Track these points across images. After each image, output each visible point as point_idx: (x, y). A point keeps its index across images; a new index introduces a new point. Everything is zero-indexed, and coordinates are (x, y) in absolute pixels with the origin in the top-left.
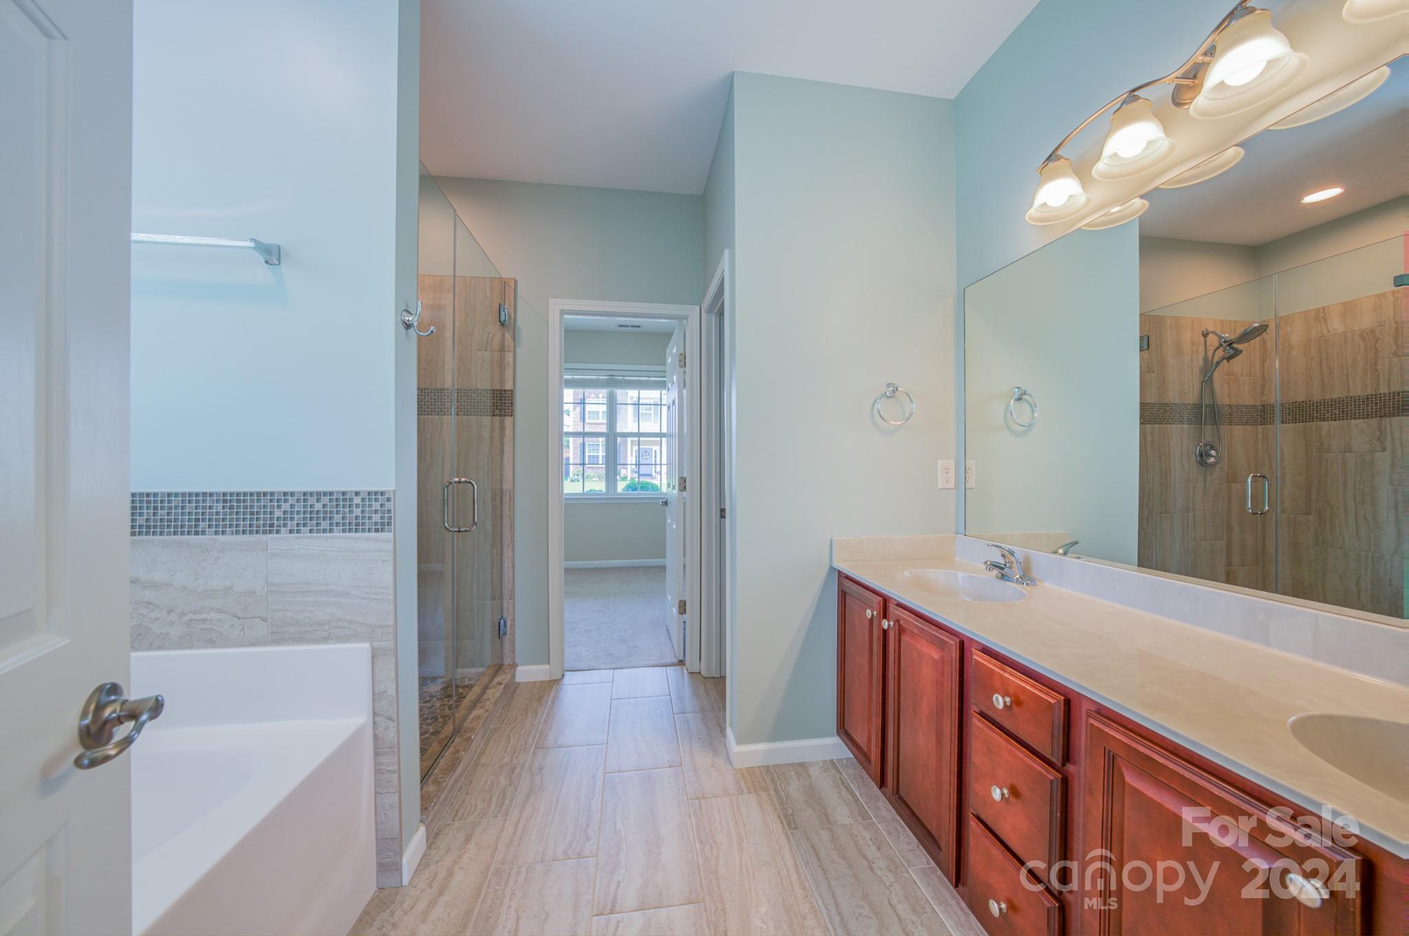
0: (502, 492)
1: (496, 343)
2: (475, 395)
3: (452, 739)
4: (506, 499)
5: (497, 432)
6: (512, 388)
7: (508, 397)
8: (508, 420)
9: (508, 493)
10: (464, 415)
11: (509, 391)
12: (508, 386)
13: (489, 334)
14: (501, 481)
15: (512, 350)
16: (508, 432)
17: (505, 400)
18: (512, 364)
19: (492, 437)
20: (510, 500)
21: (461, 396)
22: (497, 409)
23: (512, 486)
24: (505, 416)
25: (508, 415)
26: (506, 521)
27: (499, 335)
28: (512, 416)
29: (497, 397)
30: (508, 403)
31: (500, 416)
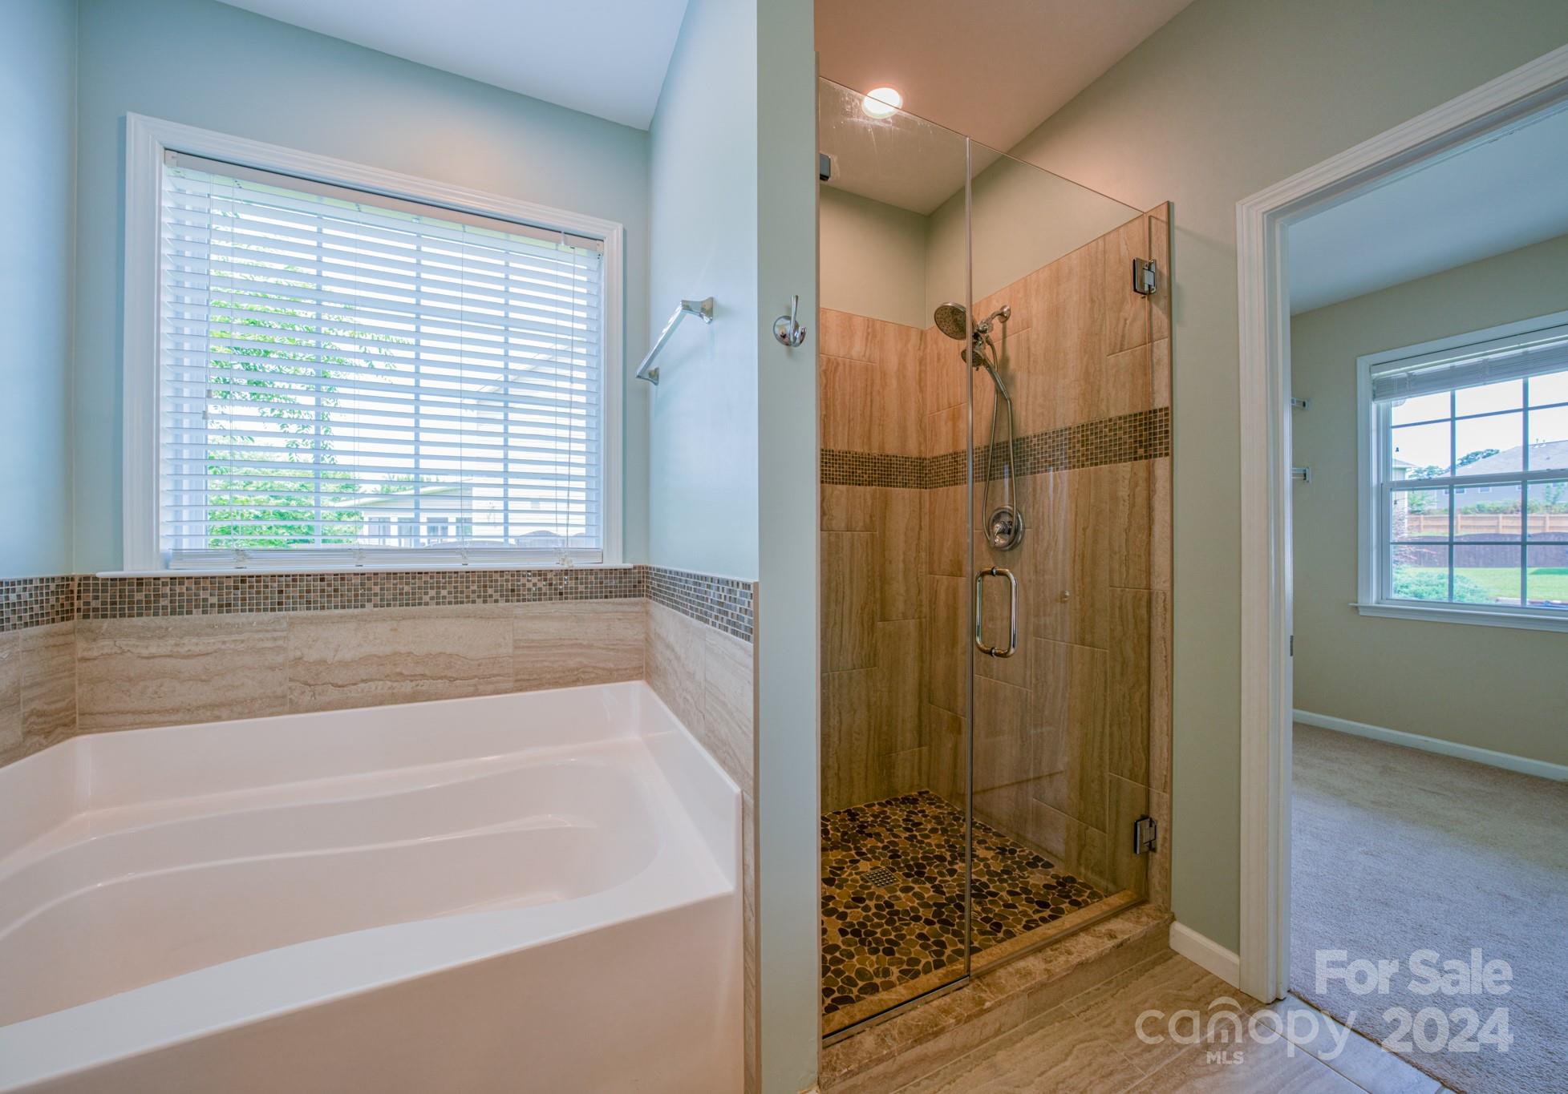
0: (1150, 595)
1: (1136, 333)
2: (1107, 430)
3: (960, 983)
4: (1158, 608)
5: (1142, 484)
6: (1167, 404)
7: (1161, 421)
8: (1161, 465)
9: (1162, 597)
10: (1092, 464)
11: (1161, 410)
12: (1161, 401)
13: (1126, 320)
14: (1149, 572)
15: (1166, 334)
16: (1161, 485)
17: (1155, 428)
18: (1166, 360)
19: (1133, 496)
20: (1165, 610)
21: (1087, 435)
22: (1141, 446)
23: (1168, 584)
24: (1155, 456)
25: (1161, 455)
26: (1158, 646)
27: (1143, 315)
28: (1167, 454)
29: (1141, 425)
30: (1160, 432)
31: (1146, 458)
